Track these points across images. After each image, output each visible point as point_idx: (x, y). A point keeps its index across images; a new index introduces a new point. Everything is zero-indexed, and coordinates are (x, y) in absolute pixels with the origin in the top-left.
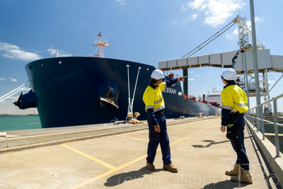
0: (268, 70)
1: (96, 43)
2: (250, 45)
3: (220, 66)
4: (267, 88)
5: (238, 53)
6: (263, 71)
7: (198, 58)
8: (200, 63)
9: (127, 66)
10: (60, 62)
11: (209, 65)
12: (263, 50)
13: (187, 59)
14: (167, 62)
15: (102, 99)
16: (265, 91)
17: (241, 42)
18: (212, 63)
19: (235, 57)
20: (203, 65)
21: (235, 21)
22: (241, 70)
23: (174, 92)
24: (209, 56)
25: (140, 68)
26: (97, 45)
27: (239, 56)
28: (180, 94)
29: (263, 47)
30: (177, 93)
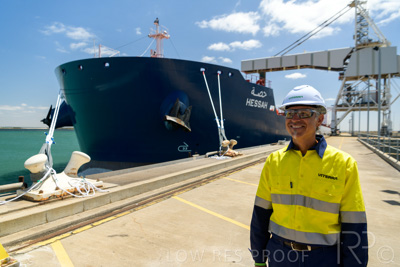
0: (392, 75)
1: (152, 33)
2: (370, 40)
3: (326, 69)
4: (388, 100)
5: (352, 52)
6: (384, 76)
7: (296, 56)
8: (299, 65)
9: (202, 70)
10: (107, 65)
11: (311, 67)
12: (388, 47)
13: (281, 58)
14: (253, 62)
15: (169, 118)
16: (384, 104)
17: (358, 36)
18: (315, 64)
19: (348, 57)
20: (302, 67)
21: (352, 5)
22: (355, 75)
23: (264, 105)
24: (312, 55)
25: (219, 72)
26: (153, 36)
27: (354, 55)
28: (272, 108)
29: (387, 43)
30: (269, 107)
